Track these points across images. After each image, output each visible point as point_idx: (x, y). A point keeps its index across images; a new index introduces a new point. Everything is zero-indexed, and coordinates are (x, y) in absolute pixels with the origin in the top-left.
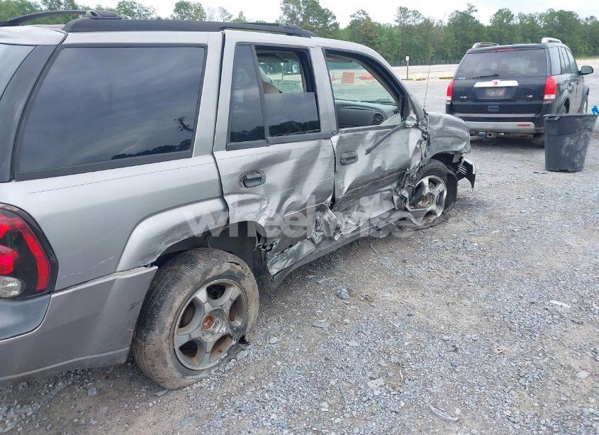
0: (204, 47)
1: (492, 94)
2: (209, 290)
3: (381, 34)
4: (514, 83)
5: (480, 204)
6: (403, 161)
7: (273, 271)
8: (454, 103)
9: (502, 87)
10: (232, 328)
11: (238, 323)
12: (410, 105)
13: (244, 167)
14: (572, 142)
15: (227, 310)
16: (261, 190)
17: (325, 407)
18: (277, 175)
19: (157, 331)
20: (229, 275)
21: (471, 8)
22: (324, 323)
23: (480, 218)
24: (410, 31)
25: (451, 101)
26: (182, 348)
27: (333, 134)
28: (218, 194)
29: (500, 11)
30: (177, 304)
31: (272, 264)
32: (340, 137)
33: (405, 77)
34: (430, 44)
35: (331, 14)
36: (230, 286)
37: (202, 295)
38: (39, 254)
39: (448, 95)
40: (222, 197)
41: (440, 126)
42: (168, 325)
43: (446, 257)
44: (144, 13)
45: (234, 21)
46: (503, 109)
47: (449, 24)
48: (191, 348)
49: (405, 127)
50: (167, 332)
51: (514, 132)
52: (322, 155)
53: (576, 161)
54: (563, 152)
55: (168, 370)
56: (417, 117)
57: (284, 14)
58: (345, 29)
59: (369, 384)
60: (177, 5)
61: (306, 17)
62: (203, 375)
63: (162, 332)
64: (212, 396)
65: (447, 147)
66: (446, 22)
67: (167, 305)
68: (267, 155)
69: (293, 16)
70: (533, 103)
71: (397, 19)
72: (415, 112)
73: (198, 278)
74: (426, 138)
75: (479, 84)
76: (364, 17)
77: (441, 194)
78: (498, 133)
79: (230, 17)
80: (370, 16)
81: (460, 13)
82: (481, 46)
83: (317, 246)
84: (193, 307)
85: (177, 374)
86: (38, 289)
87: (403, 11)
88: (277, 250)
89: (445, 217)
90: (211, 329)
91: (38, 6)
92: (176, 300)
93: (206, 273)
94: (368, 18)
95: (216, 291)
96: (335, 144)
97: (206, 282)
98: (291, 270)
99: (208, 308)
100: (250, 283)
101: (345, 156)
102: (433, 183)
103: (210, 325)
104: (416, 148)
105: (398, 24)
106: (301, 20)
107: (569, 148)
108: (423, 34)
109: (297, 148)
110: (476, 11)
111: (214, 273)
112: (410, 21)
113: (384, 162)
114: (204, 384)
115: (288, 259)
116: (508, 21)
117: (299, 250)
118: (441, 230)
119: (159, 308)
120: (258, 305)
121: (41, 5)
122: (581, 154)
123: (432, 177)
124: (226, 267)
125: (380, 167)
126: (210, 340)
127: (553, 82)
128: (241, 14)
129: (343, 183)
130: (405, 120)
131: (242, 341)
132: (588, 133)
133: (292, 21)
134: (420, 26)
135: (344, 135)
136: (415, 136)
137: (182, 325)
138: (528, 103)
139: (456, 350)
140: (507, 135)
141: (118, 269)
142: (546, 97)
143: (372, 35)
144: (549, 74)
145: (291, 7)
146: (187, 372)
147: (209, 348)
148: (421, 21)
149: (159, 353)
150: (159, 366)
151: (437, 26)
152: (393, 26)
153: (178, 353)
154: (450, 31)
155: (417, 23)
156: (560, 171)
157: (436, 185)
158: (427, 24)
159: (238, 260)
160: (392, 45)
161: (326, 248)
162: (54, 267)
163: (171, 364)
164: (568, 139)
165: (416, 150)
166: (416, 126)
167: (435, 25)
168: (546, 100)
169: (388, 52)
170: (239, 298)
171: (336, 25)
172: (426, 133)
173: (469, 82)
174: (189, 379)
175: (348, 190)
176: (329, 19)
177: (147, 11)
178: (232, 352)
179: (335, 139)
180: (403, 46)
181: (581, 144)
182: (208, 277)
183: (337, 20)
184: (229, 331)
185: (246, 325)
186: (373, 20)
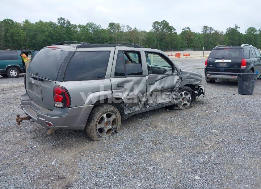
0: (110, 51)
1: (221, 65)
2: (107, 115)
3: (195, 37)
4: (230, 61)
5: (206, 103)
6: (172, 86)
7: (126, 113)
8: (208, 68)
9: (225, 62)
10: (113, 127)
11: (115, 126)
12: (175, 68)
13: (118, 83)
14: (247, 84)
15: (111, 121)
16: (123, 89)
17: (134, 147)
18: (128, 86)
19: (92, 123)
20: (112, 112)
21: (237, 27)
22: (140, 131)
23: (204, 108)
24: (208, 36)
25: (207, 67)
26: (98, 129)
27: (147, 76)
28: (111, 89)
29: (250, 28)
30: (98, 117)
31: (126, 111)
32: (149, 77)
33: (202, 56)
34: (217, 42)
35: (173, 28)
36: (113, 115)
37: (105, 116)
38: (68, 98)
39: (205, 64)
40: (112, 90)
41: (188, 75)
42: (95, 122)
43: (185, 117)
44: (96, 27)
45: (132, 30)
46: (226, 71)
47: (226, 33)
48: (101, 130)
49: (172, 75)
50: (95, 124)
51: (230, 79)
52: (143, 81)
53: (249, 91)
54: (244, 87)
55: (95, 134)
56: (178, 72)
57: (154, 28)
58: (180, 35)
59: (148, 143)
60: (109, 24)
61: (163, 30)
62: (104, 138)
63: (94, 123)
64: (105, 143)
65: (192, 82)
66: (225, 32)
67: (95, 117)
68: (125, 80)
69: (157, 29)
70: (237, 69)
71: (202, 31)
72: (177, 70)
73: (104, 111)
74: (181, 79)
75: (217, 61)
76: (188, 30)
77: (189, 98)
78: (224, 79)
79: (131, 29)
80: (190, 29)
81: (232, 29)
82: (219, 47)
83: (141, 109)
84: (102, 119)
85: (96, 136)
86: (67, 106)
87: (205, 27)
88: (127, 107)
89: (191, 107)
90: (107, 126)
91: (56, 24)
92: (98, 116)
93: (106, 110)
94: (190, 30)
95: (109, 116)
96: (147, 79)
97: (106, 112)
98: (132, 114)
99: (106, 120)
100: (119, 115)
101: (151, 82)
102: (186, 94)
103: (107, 125)
104: (177, 81)
105: (203, 33)
106: (161, 31)
107: (246, 86)
108: (214, 37)
109: (135, 79)
110: (239, 28)
111: (108, 110)
112: (208, 32)
113: (164, 85)
114: (103, 140)
115: (131, 111)
116: (254, 33)
117: (134, 109)
118: (188, 110)
119: (93, 117)
120: (121, 122)
121: (57, 24)
122: (251, 88)
123: (186, 92)
124: (112, 109)
125: (163, 87)
126: (106, 129)
127: (245, 61)
128: (135, 28)
129: (150, 90)
130: (173, 73)
131: (116, 132)
132: (254, 81)
133: (157, 31)
134: (213, 34)
135: (151, 76)
136: (177, 78)
137: (99, 123)
138: (235, 69)
139: (176, 138)
140: (227, 81)
141: (85, 104)
142: (242, 67)
143: (191, 37)
144: (243, 58)
145: (157, 25)
146: (100, 137)
147: (106, 131)
148: (213, 32)
149: (93, 129)
150: (92, 133)
151: (221, 34)
152: (201, 34)
153: (97, 130)
154: (227, 36)
155: (212, 32)
156: (243, 94)
157: (187, 95)
158: (216, 33)
159: (115, 108)
160: (200, 41)
161: (144, 110)
162: (71, 101)
163: (95, 133)
164: (246, 82)
165: (177, 82)
166: (177, 75)
167: (220, 33)
168: (242, 68)
169: (198, 45)
170: (115, 119)
171: (176, 33)
172: (181, 77)
173: (214, 60)
174: (100, 139)
175: (151, 92)
176: (173, 30)
177: (97, 26)
178: (112, 134)
179: (147, 77)
180: (204, 42)
181: (251, 84)
182: (107, 111)
183: (176, 31)
184: (112, 128)
185: (117, 128)
186: (192, 31)
